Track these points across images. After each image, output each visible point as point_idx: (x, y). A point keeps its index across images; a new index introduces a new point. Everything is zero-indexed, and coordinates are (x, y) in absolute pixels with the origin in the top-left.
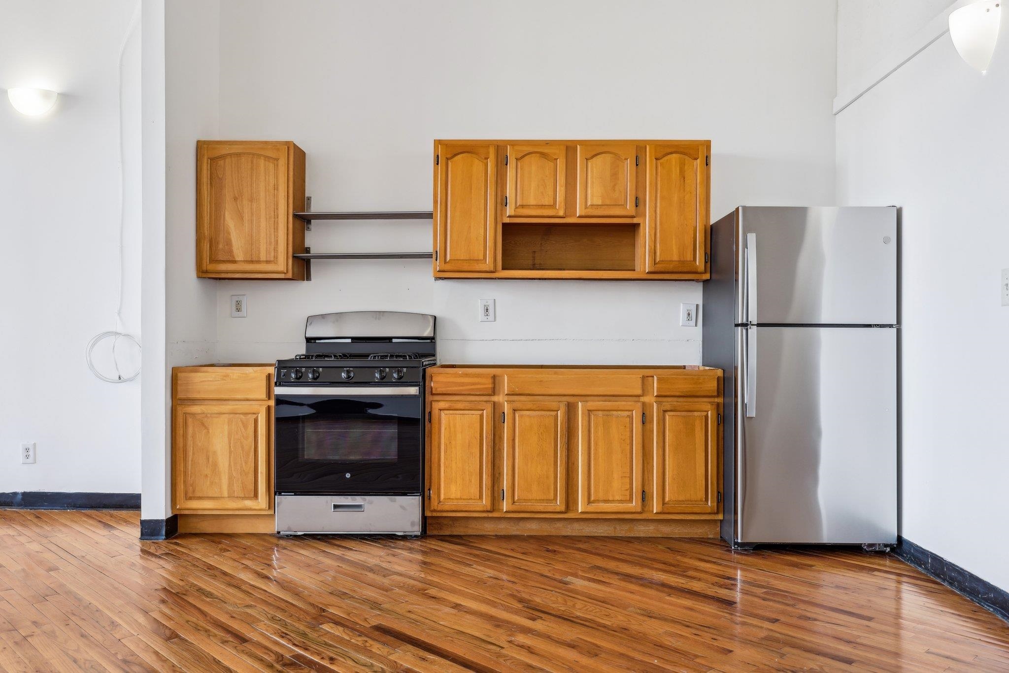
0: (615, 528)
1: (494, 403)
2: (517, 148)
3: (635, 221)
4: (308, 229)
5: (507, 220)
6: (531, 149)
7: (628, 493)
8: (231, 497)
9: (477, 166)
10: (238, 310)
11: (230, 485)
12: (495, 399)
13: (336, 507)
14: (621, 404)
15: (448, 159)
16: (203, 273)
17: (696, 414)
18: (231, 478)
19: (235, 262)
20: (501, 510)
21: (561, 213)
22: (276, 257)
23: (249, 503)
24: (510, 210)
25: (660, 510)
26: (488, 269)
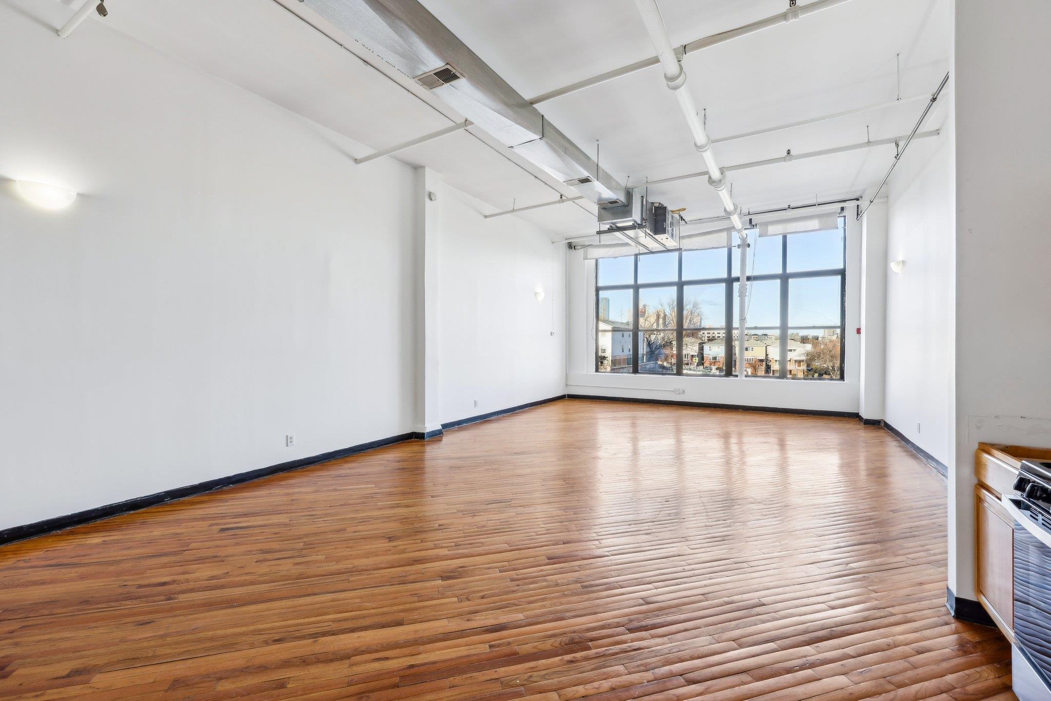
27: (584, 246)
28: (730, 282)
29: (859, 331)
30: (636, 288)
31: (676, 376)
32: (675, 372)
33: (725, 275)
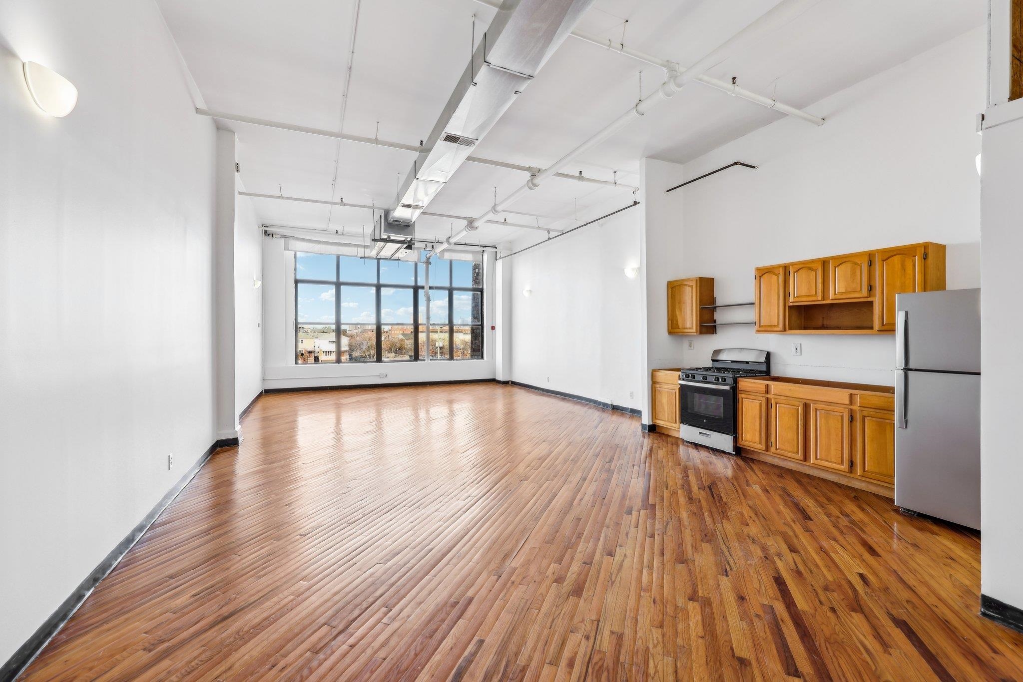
0: (839, 479)
1: (767, 398)
2: (794, 266)
3: (870, 299)
4: (716, 311)
5: (791, 304)
6: (801, 266)
7: (840, 459)
8: (668, 421)
9: (775, 278)
10: (690, 346)
11: (668, 417)
12: (768, 396)
13: (700, 433)
14: (836, 408)
15: (760, 277)
16: (670, 333)
17: (887, 421)
18: (668, 414)
19: (679, 328)
20: (770, 452)
21: (820, 299)
22: (692, 326)
23: (674, 425)
24: (792, 299)
25: (861, 474)
26: (780, 330)
27: (283, 236)
28: (416, 289)
29: (493, 328)
30: (338, 285)
31: (376, 363)
32: (375, 360)
33: (413, 284)
